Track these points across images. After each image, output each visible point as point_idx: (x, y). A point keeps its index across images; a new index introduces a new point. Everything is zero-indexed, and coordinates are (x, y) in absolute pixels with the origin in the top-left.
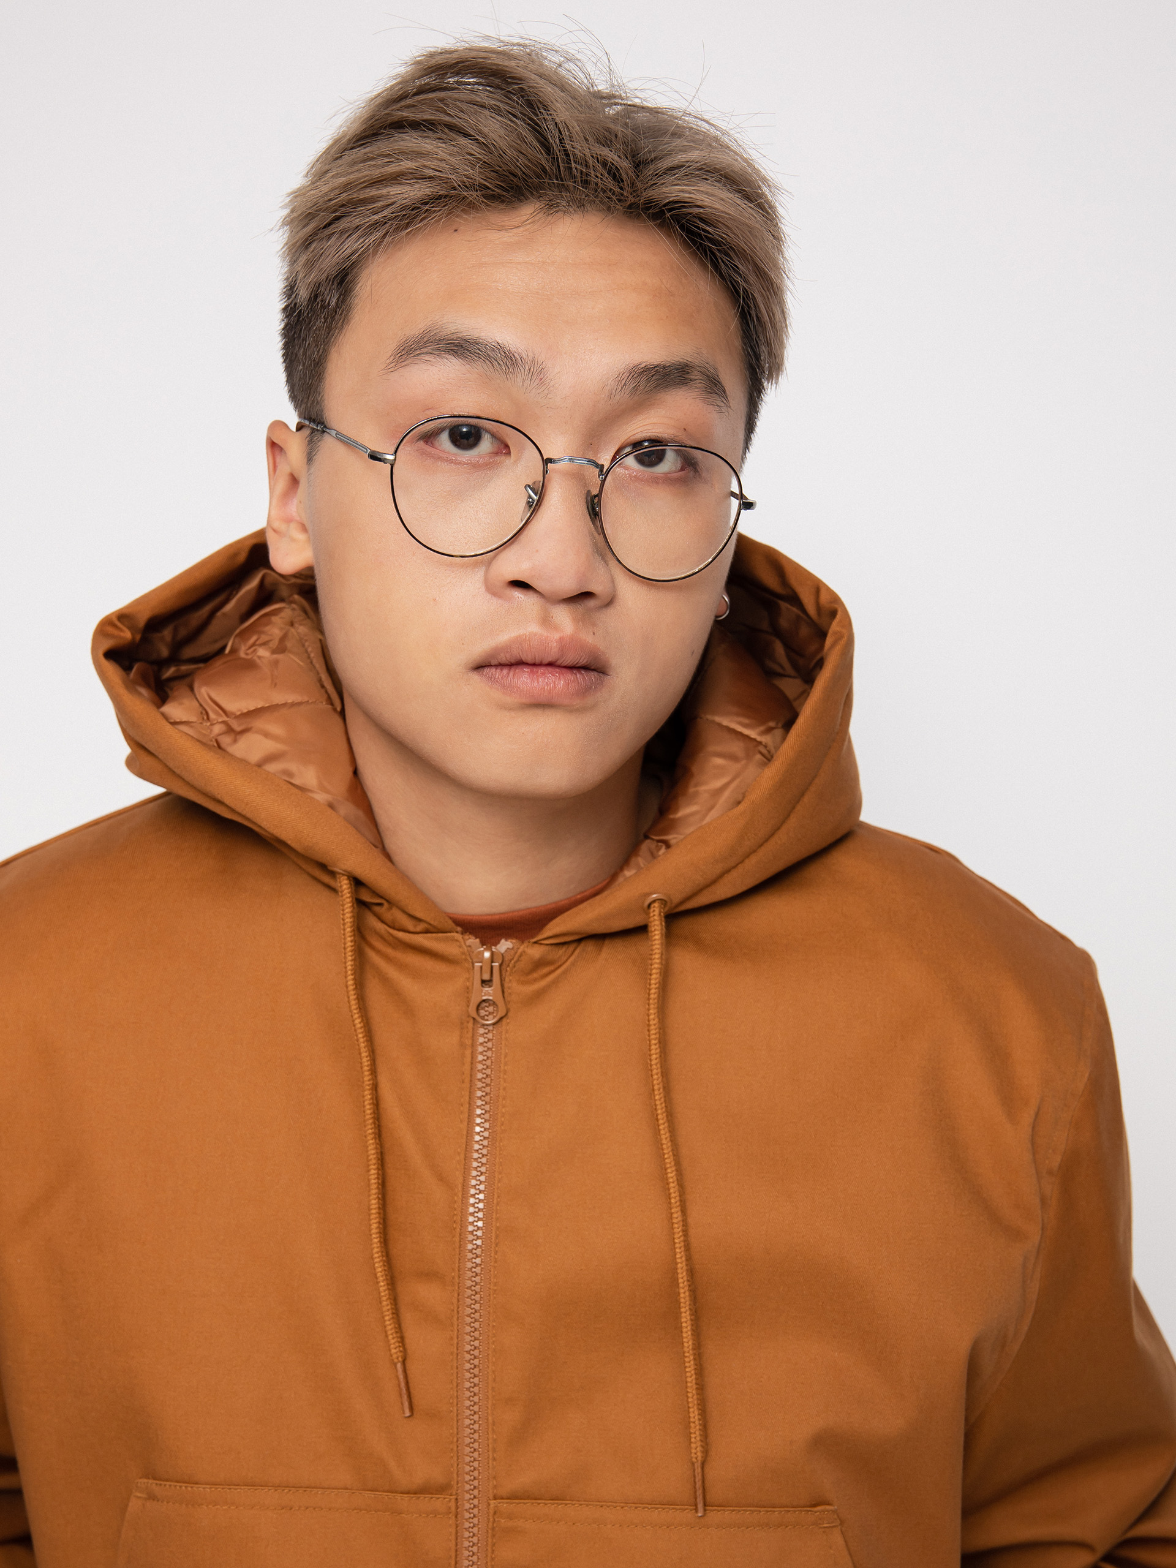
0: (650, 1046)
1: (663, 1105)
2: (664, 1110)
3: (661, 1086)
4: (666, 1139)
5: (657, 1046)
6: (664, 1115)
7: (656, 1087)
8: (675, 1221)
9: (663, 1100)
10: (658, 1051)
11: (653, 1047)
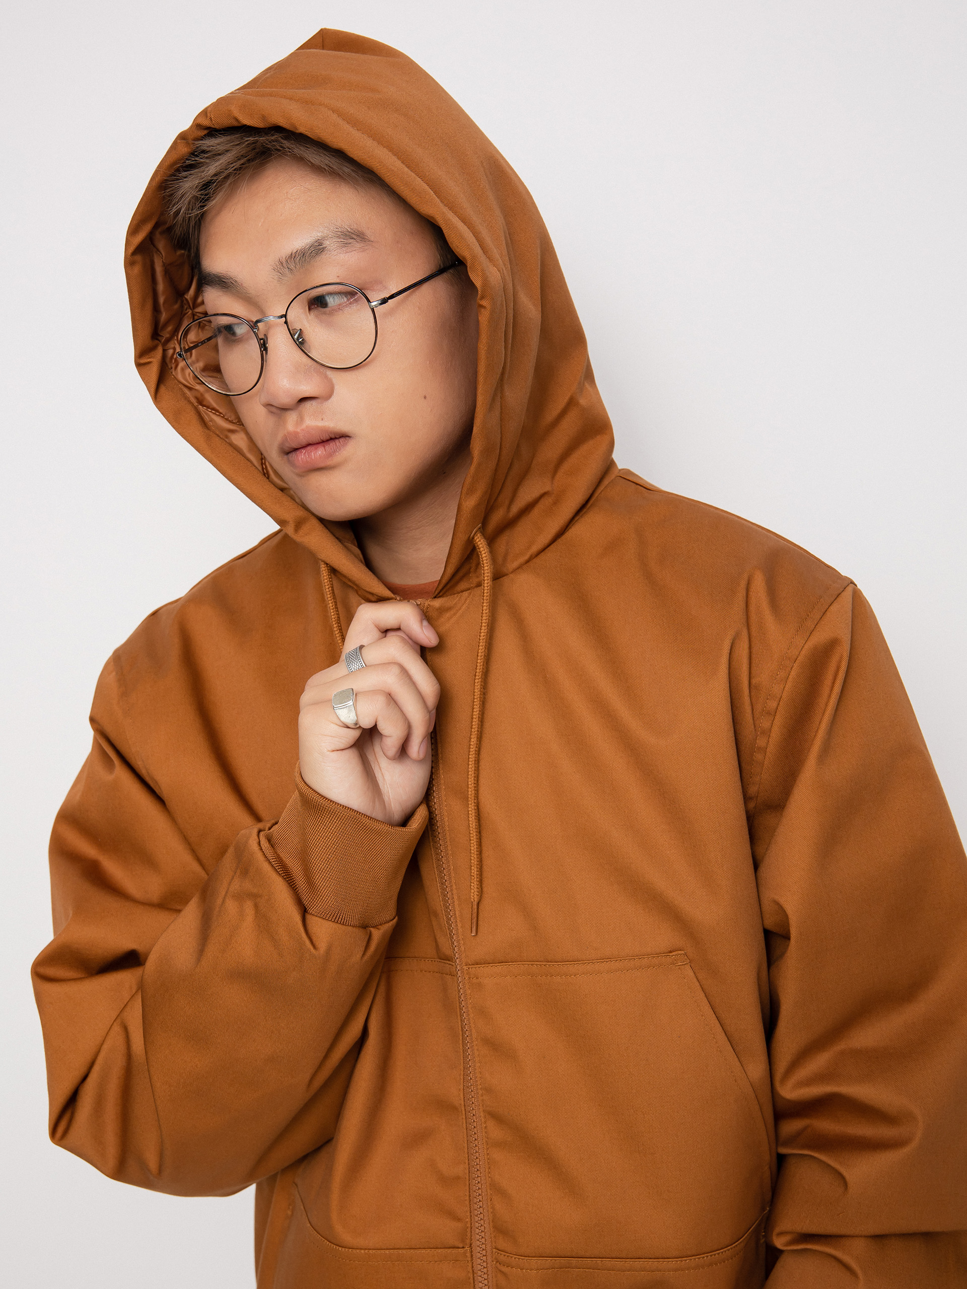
0: (481, 626)
1: (481, 667)
2: (481, 670)
3: (483, 654)
4: (478, 689)
5: (486, 628)
6: (480, 673)
7: (479, 654)
8: (472, 743)
9: (482, 664)
10: (486, 631)
11: (483, 628)
